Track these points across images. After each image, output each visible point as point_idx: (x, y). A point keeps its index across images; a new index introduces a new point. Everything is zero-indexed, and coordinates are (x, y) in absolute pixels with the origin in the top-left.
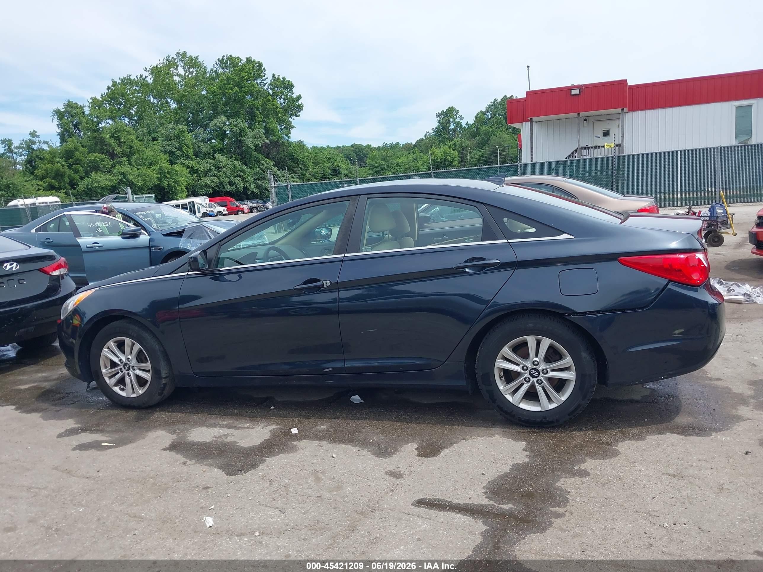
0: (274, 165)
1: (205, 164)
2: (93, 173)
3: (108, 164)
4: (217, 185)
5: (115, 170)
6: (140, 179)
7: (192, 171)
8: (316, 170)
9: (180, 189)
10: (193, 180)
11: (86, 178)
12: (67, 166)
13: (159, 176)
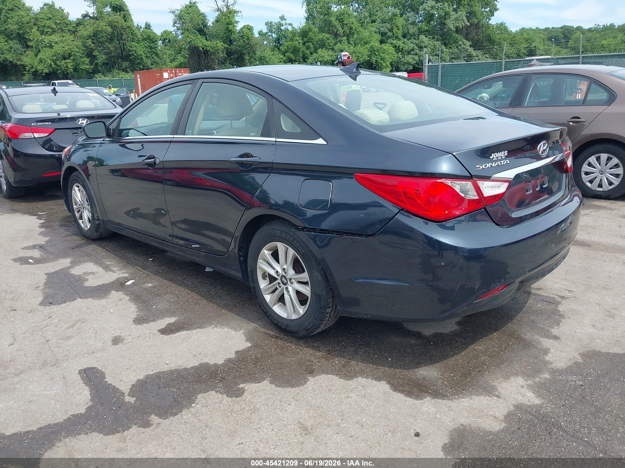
0: (470, 46)
1: (410, 45)
2: (320, 49)
3: (332, 42)
4: (417, 63)
5: (336, 48)
6: (354, 55)
7: (398, 49)
8: (512, 51)
9: (384, 64)
10: (398, 57)
11: (314, 54)
12: (302, 43)
13: (369, 53)
